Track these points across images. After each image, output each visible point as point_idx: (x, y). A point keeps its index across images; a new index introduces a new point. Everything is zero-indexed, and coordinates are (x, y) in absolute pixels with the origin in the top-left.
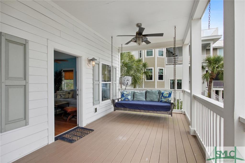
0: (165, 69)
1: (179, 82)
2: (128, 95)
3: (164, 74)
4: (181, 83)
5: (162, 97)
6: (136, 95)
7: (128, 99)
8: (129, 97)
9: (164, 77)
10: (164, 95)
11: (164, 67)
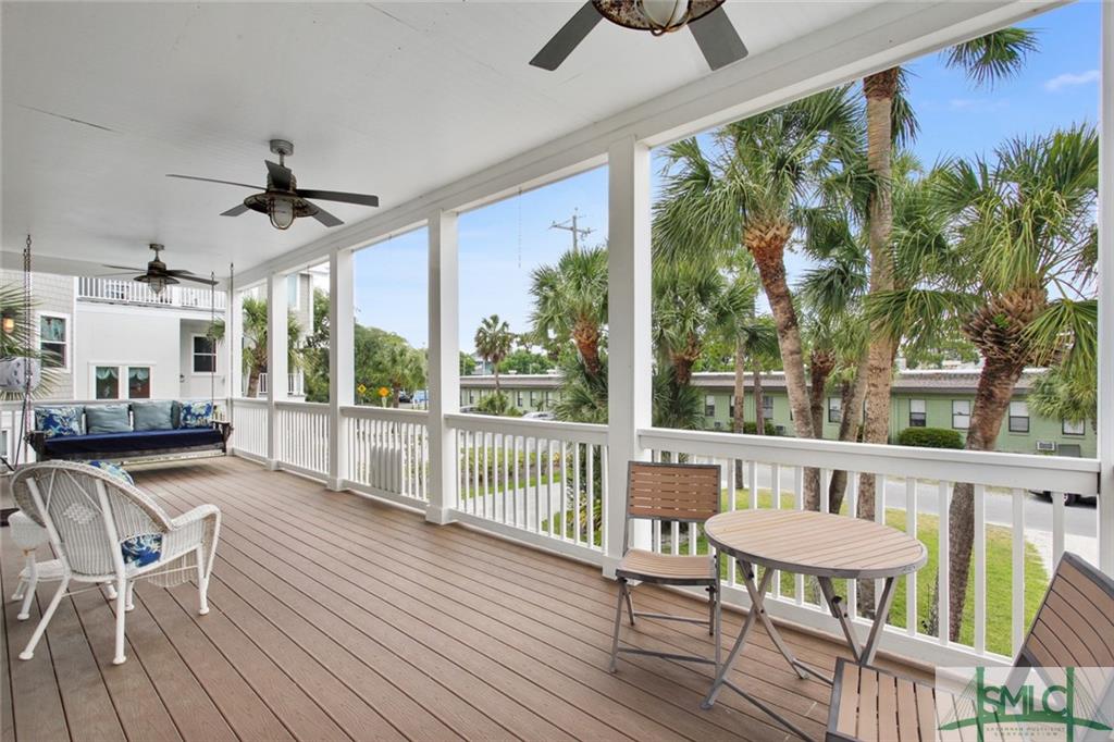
0: (72, 320)
1: (136, 376)
2: (71, 420)
3: (67, 342)
4: (148, 380)
5: (189, 417)
6: (98, 417)
7: (71, 430)
8: (75, 426)
9: (72, 356)
10: (193, 411)
11: (70, 310)
